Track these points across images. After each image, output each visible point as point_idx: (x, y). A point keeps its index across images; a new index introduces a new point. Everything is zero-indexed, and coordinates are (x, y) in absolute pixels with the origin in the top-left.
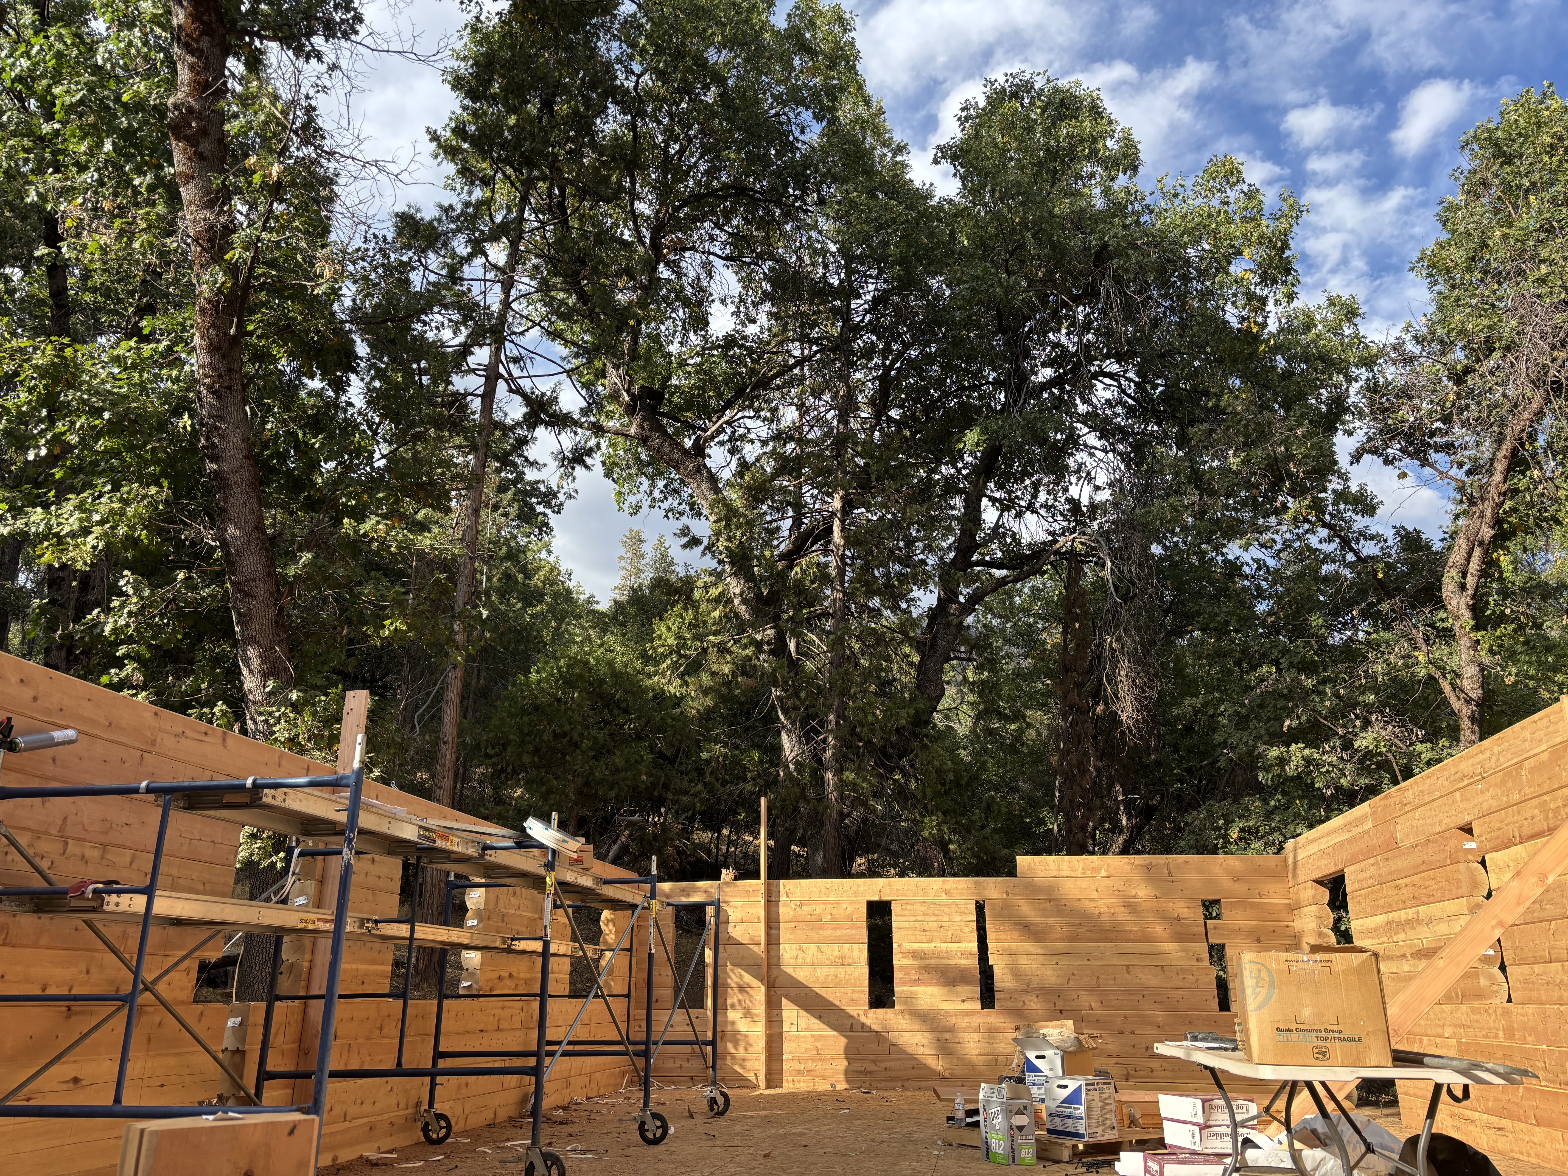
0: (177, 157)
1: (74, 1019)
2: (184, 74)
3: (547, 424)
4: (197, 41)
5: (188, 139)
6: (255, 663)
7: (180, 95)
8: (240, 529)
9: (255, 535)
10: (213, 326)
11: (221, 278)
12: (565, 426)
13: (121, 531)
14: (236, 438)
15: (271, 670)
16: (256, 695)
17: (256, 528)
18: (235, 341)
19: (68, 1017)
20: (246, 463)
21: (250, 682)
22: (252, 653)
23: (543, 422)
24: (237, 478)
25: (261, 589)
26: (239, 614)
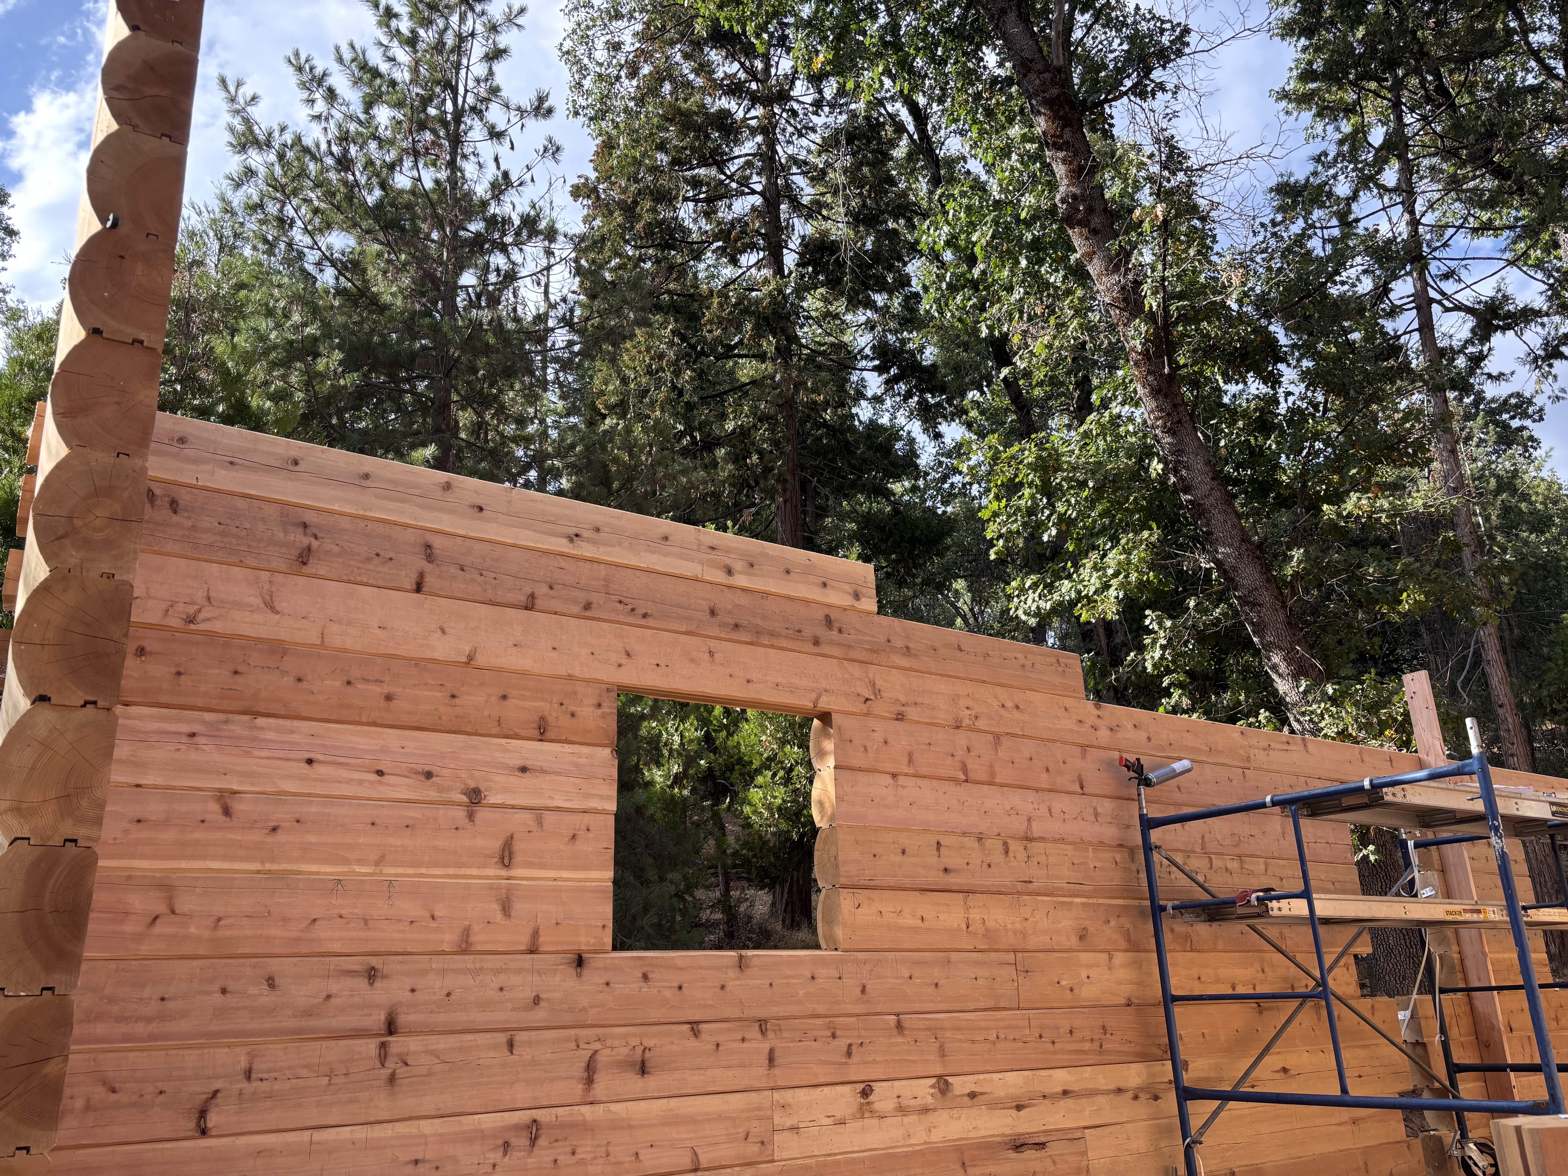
0: (1077, 242)
1: (1265, 1014)
2: (1060, 170)
3: (1504, 329)
4: (1061, 137)
5: (1080, 223)
6: (1283, 668)
7: (1062, 189)
8: (1230, 545)
9: (1244, 547)
10: (1149, 372)
11: (1143, 328)
12: (1527, 322)
13: (1133, 577)
14: (1199, 464)
15: (1299, 671)
16: (1292, 697)
17: (1243, 540)
18: (1171, 377)
19: (1261, 1013)
20: (1215, 483)
21: (1282, 686)
22: (1276, 659)
23: (1498, 327)
24: (1212, 500)
25: (1266, 597)
26: (1252, 624)
